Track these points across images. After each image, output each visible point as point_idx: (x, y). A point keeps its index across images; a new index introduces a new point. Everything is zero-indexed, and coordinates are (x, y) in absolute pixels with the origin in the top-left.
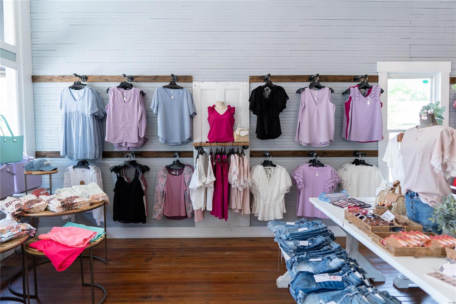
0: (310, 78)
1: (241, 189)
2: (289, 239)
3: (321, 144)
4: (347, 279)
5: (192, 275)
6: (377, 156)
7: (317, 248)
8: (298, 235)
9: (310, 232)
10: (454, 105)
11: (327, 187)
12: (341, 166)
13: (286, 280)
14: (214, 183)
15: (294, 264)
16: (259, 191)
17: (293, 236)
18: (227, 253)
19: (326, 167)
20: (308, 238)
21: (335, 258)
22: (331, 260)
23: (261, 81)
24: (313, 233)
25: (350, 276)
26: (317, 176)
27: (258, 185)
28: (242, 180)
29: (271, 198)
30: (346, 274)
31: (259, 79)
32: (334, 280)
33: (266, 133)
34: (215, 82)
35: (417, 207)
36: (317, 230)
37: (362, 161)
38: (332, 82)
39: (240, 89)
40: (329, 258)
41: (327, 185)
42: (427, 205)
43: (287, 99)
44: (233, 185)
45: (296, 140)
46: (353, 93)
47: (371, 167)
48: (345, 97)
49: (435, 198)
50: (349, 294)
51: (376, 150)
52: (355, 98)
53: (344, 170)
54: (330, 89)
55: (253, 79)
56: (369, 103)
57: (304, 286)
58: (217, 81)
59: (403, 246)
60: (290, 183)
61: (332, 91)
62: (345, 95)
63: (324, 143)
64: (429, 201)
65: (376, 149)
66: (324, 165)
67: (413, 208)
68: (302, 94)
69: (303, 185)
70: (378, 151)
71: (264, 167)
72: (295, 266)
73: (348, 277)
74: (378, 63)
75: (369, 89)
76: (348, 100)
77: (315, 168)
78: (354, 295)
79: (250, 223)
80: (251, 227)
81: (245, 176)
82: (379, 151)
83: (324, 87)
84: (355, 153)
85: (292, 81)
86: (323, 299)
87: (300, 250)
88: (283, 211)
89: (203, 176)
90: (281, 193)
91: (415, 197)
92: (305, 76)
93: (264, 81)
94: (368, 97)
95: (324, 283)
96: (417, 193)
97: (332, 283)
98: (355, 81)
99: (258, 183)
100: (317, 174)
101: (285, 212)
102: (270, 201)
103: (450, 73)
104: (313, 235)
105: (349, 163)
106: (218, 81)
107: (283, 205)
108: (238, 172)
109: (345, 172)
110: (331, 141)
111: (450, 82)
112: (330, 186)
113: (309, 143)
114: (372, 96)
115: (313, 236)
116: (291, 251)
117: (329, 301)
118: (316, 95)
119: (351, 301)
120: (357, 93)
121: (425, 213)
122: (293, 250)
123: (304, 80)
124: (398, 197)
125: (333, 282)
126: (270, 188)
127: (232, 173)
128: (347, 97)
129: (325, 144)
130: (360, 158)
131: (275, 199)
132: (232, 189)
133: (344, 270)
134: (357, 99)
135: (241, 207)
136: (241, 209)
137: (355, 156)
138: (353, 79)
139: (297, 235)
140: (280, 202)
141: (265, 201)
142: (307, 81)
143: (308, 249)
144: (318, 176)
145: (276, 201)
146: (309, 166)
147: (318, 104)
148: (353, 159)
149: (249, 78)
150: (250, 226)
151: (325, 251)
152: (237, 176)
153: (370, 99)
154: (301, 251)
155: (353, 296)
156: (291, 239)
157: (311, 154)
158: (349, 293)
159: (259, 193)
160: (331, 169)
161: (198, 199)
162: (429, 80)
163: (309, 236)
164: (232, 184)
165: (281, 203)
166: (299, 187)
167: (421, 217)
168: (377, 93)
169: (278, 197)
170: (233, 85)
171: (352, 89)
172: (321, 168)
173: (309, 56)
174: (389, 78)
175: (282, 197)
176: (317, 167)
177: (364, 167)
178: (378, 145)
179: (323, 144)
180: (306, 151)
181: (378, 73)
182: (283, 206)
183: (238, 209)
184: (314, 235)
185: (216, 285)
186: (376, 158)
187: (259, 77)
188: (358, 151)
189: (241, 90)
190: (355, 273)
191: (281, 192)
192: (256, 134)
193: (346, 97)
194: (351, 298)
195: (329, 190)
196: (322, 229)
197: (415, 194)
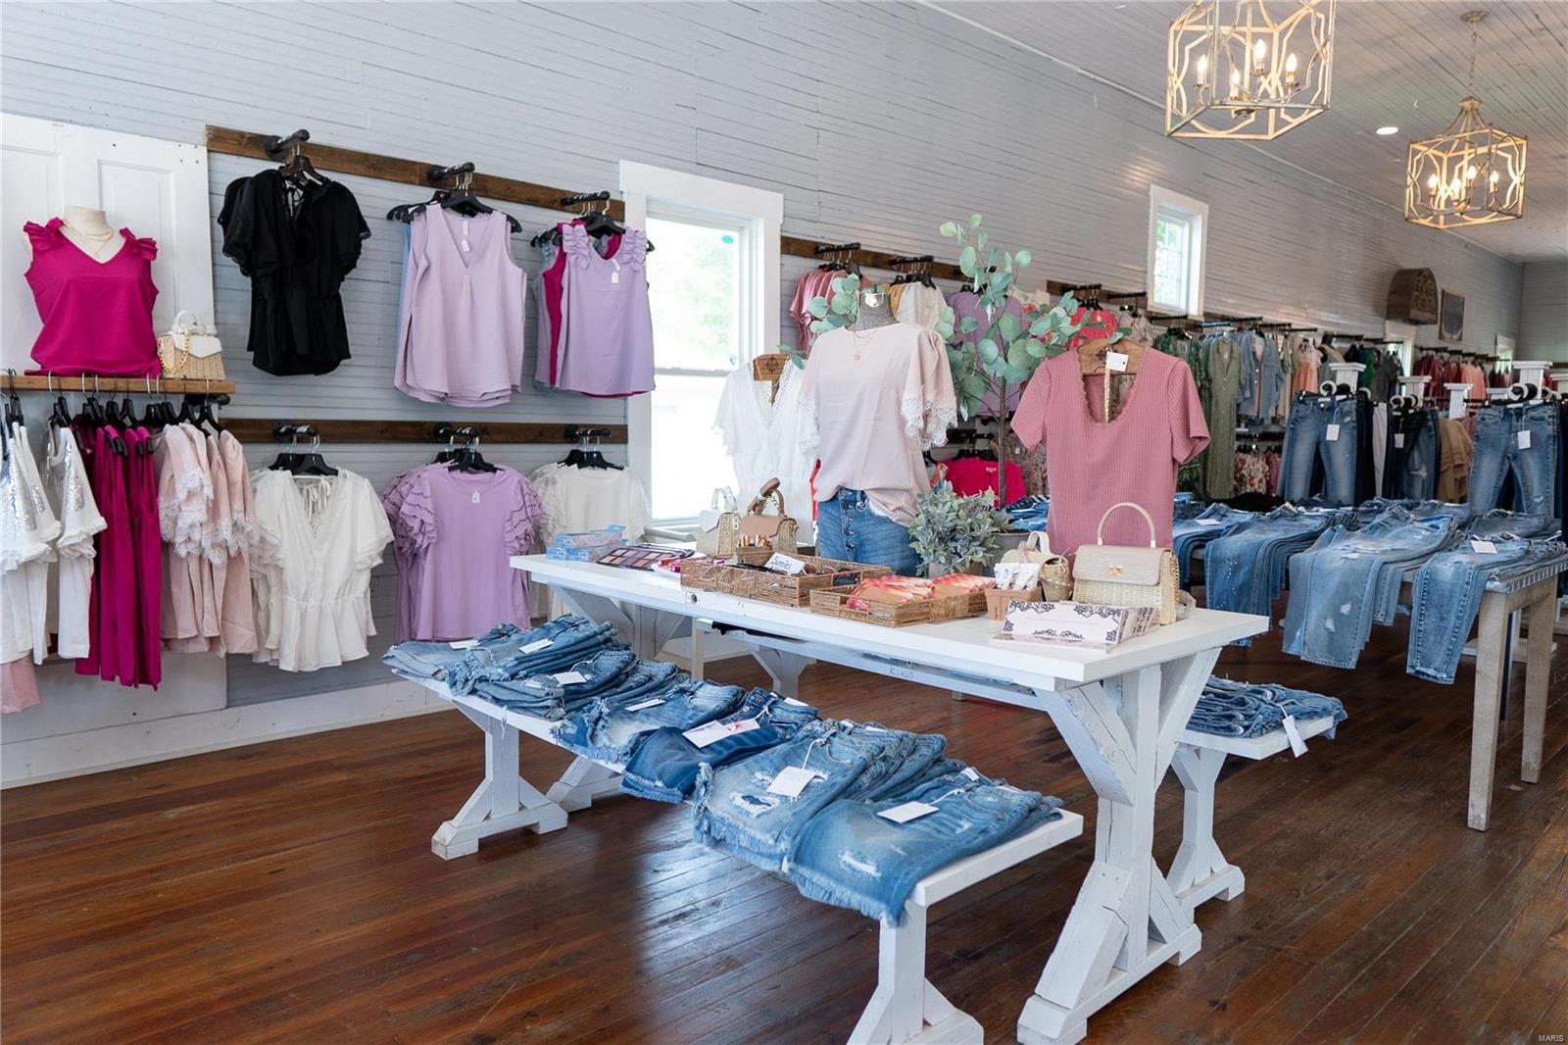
0: (434, 176)
1: (217, 559)
2: (516, 674)
3: (485, 397)
4: (771, 722)
5: (72, 913)
6: (625, 441)
7: (614, 683)
8: (541, 658)
9: (572, 645)
10: (792, 309)
11: (510, 537)
12: (532, 471)
13: (469, 827)
14: (92, 542)
15: (601, 723)
16: (280, 564)
17: (527, 664)
18: (172, 814)
19: (502, 472)
20: (569, 664)
21: (701, 686)
22: (693, 693)
23: (256, 153)
24: (579, 646)
25: (777, 711)
26: (474, 501)
27: (277, 542)
28: (225, 523)
29: (325, 586)
30: (766, 709)
31: (246, 144)
32: (740, 731)
33: (302, 349)
34: (50, 122)
35: (860, 530)
36: (588, 638)
37: (595, 455)
38: (498, 199)
39: (167, 172)
40: (683, 691)
41: (508, 529)
42: (886, 520)
43: (362, 234)
44: (183, 546)
45: (397, 383)
46: (570, 243)
47: (619, 472)
48: (542, 255)
49: (903, 501)
50: (818, 741)
51: (622, 423)
52: (577, 258)
53: (547, 484)
54: (509, 218)
55: (221, 140)
56: (615, 278)
57: (679, 760)
58: (57, 120)
59: (908, 601)
60: (387, 533)
61: (516, 227)
62: (541, 247)
63: (497, 395)
64: (892, 508)
65: (620, 422)
66: (495, 466)
67: (848, 534)
68: (416, 226)
69: (434, 535)
70: (626, 426)
71: (293, 474)
72: (605, 731)
73: (771, 716)
74: (622, 162)
75: (610, 238)
76: (550, 264)
77: (466, 476)
78: (828, 739)
79: (225, 693)
80: (230, 709)
81: (238, 505)
82: (629, 428)
83: (489, 211)
84: (569, 433)
85: (372, 172)
86: (762, 769)
87: (574, 696)
88: (368, 630)
89: (45, 516)
90: (359, 567)
91: (858, 504)
92: (415, 163)
93: (269, 156)
94: (613, 260)
95: (720, 743)
96: (863, 492)
97: (742, 737)
98: (566, 208)
99: (279, 535)
100: (476, 498)
101: (373, 632)
102: (323, 599)
103: (782, 226)
104: (581, 653)
105: (553, 462)
106: (66, 121)
107: (365, 609)
108: (208, 491)
109: (549, 488)
110: (514, 388)
111: (782, 248)
112: (520, 532)
113: (446, 394)
114: (626, 257)
115: (585, 655)
116: (549, 703)
117: (778, 770)
118: (466, 232)
119: (830, 752)
120: (583, 244)
121: (882, 540)
122: (555, 699)
123: (413, 178)
124: (781, 523)
125: (744, 734)
126: (320, 551)
127: (182, 495)
128: (549, 255)
129: (497, 398)
130: (585, 448)
131: (339, 591)
132: (172, 562)
133: (754, 701)
134: (583, 263)
135: (216, 630)
136: (217, 634)
137: (568, 443)
138: (559, 201)
139: (537, 659)
140: (357, 598)
141: (303, 600)
142: (421, 184)
143: (592, 690)
144: (478, 500)
145: (343, 595)
146: (451, 469)
147: (471, 264)
148: (565, 449)
149: (207, 135)
150: (228, 707)
151: (643, 684)
152: (204, 507)
153: (618, 268)
154: (575, 700)
155: (826, 742)
156: (524, 672)
157: (441, 431)
158: (815, 738)
159: (280, 570)
160: (517, 479)
161: (15, 614)
162: (735, 235)
163: (570, 657)
164: (179, 539)
165: (362, 601)
166: (419, 541)
167: (871, 551)
168: (638, 250)
169: (348, 583)
170: (133, 147)
171: (566, 229)
172: (484, 476)
173: (426, 99)
174: (650, 214)
175: (364, 580)
176: (470, 472)
177: (598, 472)
178: (625, 408)
179: (493, 399)
180: (425, 423)
181: (622, 193)
182: (367, 612)
183: (206, 638)
184: (585, 652)
185: (212, 914)
186: (622, 447)
187: (248, 136)
188: (576, 427)
189: (172, 175)
190: (785, 701)
191: (360, 563)
192: (252, 353)
193: (546, 253)
194: (827, 747)
195: (517, 546)
196: (601, 633)
197: (858, 497)
